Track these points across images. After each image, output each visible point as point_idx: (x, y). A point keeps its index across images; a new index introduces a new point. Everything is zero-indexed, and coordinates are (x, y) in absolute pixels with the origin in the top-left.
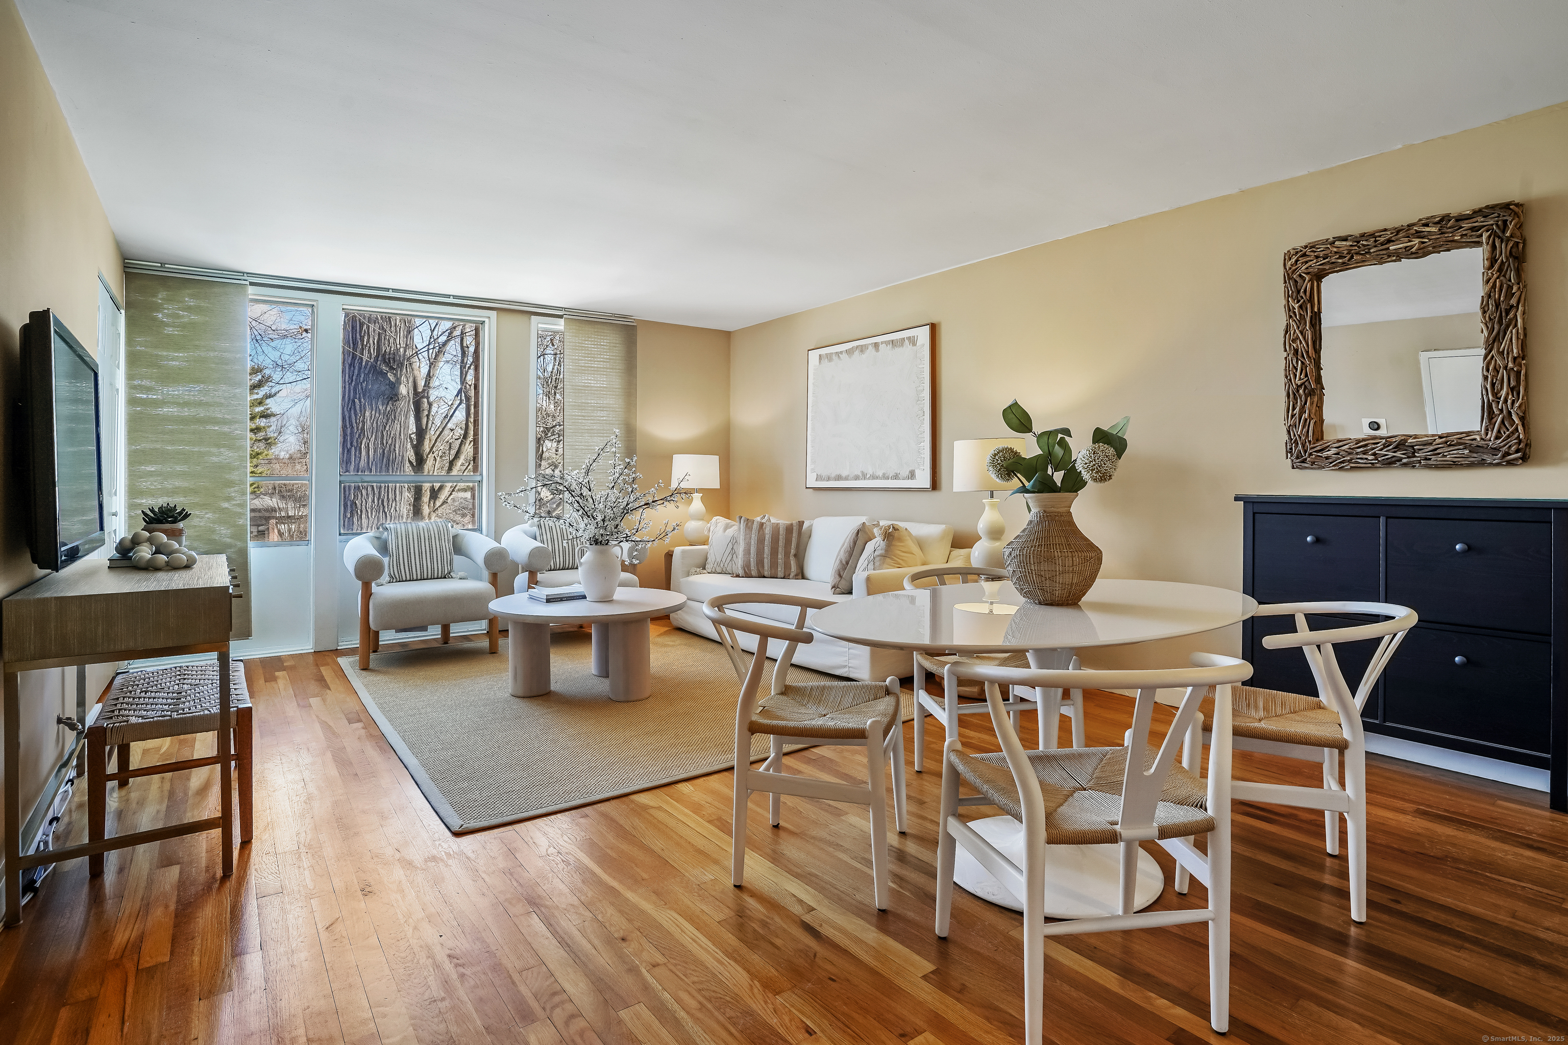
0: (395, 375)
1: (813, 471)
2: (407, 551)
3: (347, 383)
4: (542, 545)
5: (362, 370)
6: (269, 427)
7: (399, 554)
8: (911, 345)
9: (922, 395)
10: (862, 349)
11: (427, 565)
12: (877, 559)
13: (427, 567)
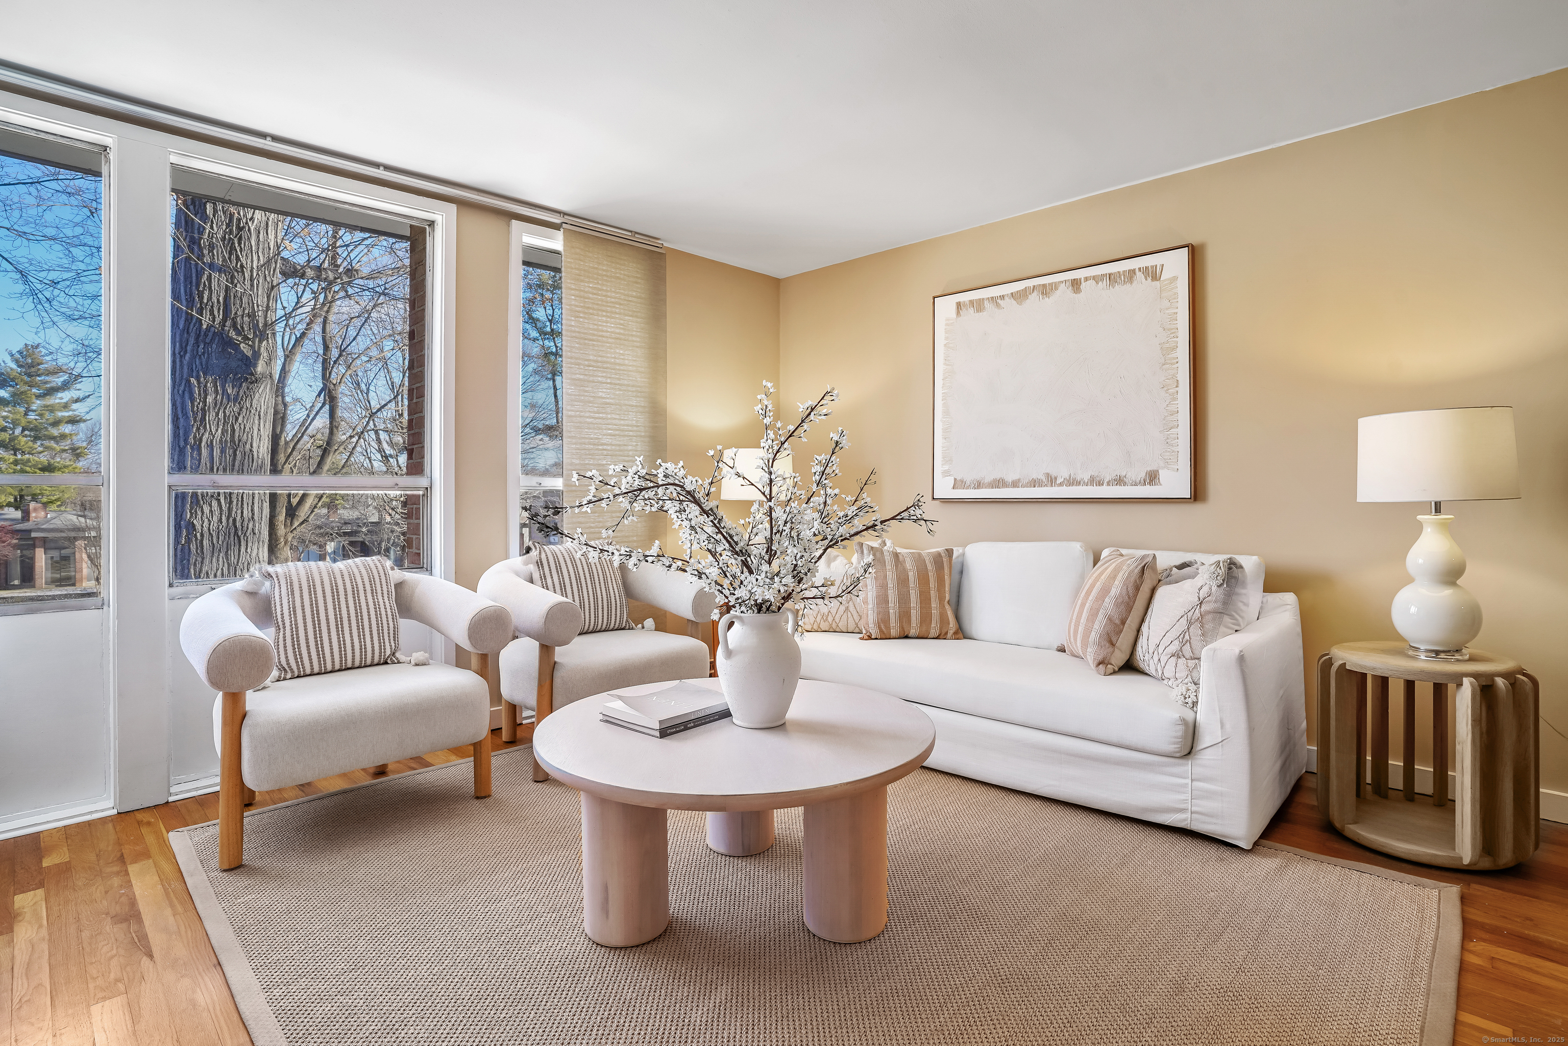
0: (252, 347)
1: (946, 473)
2: (313, 618)
3: (178, 356)
4: (564, 599)
5: (201, 338)
6: (76, 435)
7: (296, 624)
8: (1149, 279)
9: (1174, 355)
10: (1045, 291)
11: (352, 643)
12: (1209, 617)
13: (353, 646)
